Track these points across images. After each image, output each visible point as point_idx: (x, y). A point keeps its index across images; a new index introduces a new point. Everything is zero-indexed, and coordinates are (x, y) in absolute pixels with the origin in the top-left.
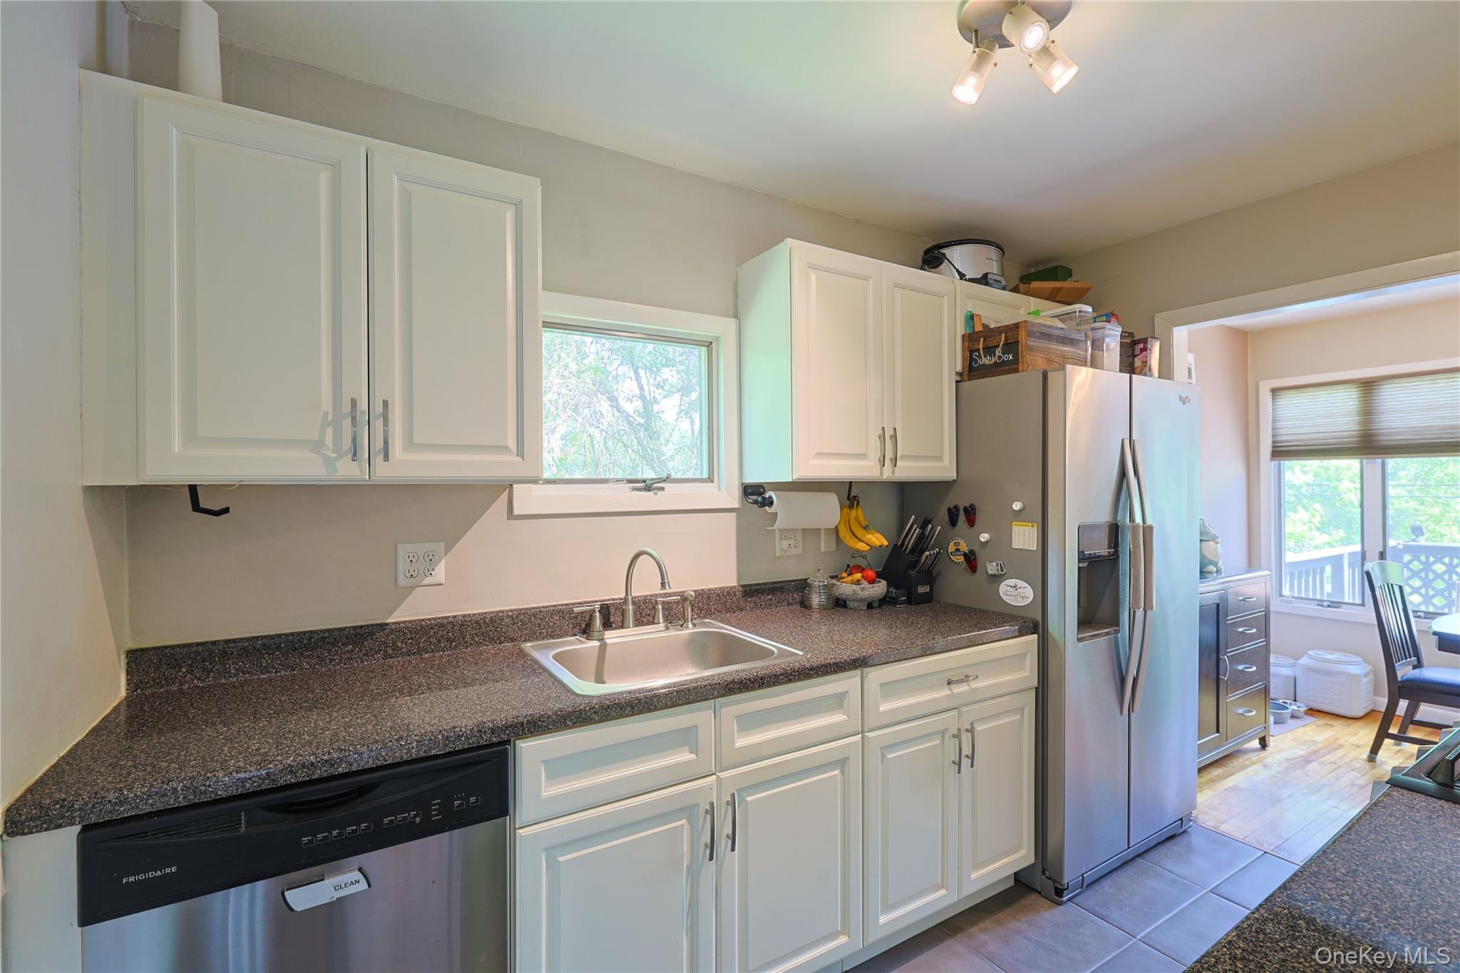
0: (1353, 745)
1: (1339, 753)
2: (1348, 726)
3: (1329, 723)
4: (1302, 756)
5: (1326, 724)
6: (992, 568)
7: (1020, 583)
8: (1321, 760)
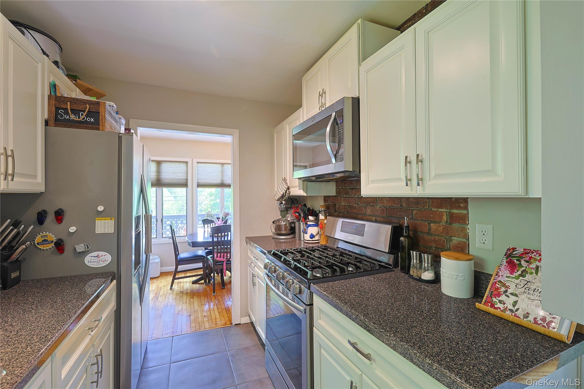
0: (163, 286)
1: (162, 291)
2: (158, 280)
3: (152, 281)
4: (154, 297)
5: (152, 282)
6: (80, 248)
7: (101, 253)
8: (160, 295)
